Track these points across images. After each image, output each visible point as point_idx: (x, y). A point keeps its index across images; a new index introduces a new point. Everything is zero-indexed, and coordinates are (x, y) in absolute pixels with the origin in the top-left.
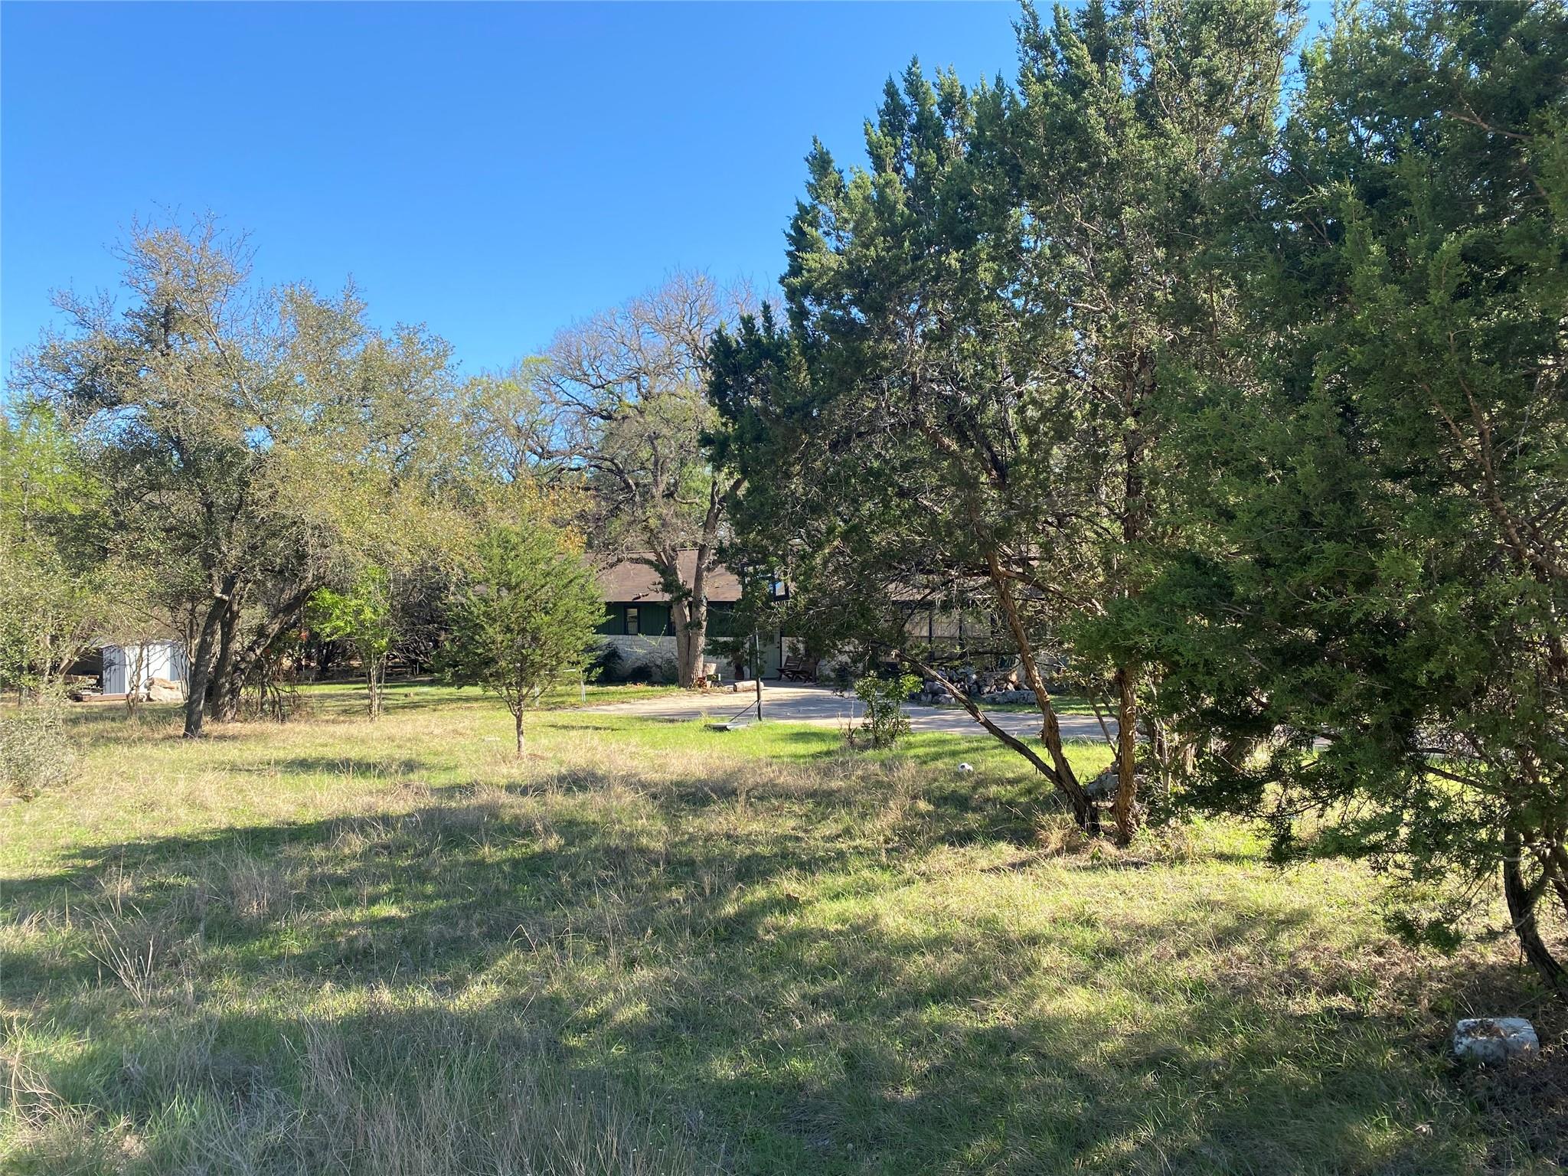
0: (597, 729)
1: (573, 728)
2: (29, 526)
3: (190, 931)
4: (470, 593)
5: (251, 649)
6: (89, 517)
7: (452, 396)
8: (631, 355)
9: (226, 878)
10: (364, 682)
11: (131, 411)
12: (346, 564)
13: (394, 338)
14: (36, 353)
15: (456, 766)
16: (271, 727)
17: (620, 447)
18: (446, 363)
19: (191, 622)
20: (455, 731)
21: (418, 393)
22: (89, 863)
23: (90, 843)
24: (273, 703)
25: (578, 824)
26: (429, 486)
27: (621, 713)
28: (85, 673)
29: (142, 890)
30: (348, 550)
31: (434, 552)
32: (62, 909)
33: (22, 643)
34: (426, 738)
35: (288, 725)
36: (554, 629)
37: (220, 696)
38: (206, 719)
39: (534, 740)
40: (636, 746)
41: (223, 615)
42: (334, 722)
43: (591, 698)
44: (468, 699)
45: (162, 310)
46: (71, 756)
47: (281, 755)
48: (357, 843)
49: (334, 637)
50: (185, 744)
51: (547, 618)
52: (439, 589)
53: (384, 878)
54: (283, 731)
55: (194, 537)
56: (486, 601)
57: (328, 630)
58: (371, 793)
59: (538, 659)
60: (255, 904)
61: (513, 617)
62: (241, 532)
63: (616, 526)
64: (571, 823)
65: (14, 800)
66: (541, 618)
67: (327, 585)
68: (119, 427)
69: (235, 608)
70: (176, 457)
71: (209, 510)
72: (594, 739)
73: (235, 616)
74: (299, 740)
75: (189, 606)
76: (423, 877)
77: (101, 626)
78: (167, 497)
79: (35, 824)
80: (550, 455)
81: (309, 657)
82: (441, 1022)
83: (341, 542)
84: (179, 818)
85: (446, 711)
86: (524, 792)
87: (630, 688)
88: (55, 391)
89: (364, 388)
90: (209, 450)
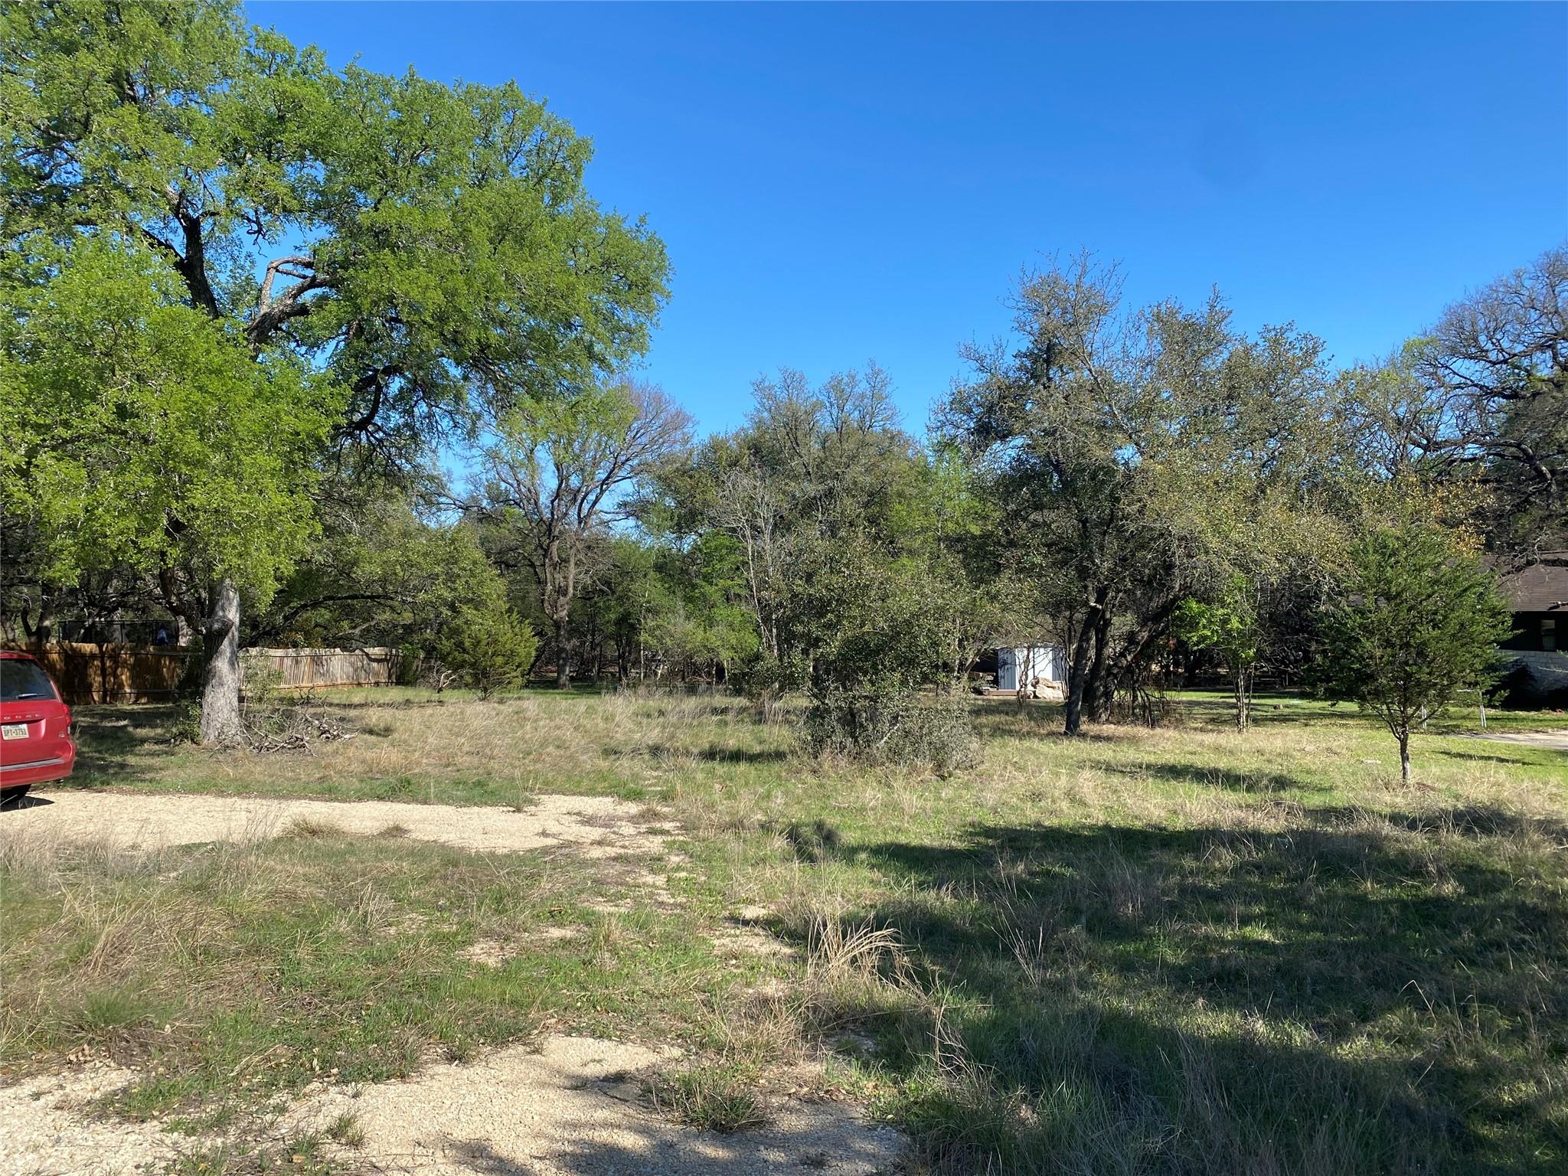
0: (1502, 760)
1: (1470, 757)
2: (942, 546)
3: (1073, 922)
4: (1344, 603)
5: (1122, 655)
6: (986, 536)
7: (1321, 394)
8: (1544, 319)
9: (1103, 875)
10: (1231, 691)
11: (1019, 441)
12: (1213, 573)
13: (1261, 342)
14: (947, 399)
15: (1331, 788)
16: (1142, 731)
17: (1530, 429)
18: (1316, 361)
19: (1069, 629)
20: (1329, 750)
21: (1284, 395)
22: (990, 842)
23: (991, 824)
24: (1144, 707)
25: (1482, 872)
26: (1296, 491)
27: (1536, 745)
28: (984, 671)
29: (1032, 874)
30: (1215, 560)
31: (1303, 559)
32: (970, 881)
33: (938, 645)
34: (1298, 755)
35: (1158, 730)
36: (1445, 644)
37: (1095, 698)
38: (1084, 719)
39: (1422, 767)
40: (1558, 786)
41: (1097, 623)
42: (1202, 730)
43: (1494, 724)
44: (1343, 715)
45: (1045, 347)
46: (975, 744)
47: (1151, 759)
48: (1227, 858)
49: (1202, 646)
50: (1066, 742)
51: (1436, 633)
52: (1309, 598)
53: (1255, 899)
54: (1153, 736)
55: (1071, 551)
56: (1362, 613)
57: (1195, 639)
58: (1240, 807)
59: (1424, 677)
60: (1130, 905)
61: (1394, 630)
62: (1112, 544)
63: (1524, 523)
64: (1473, 869)
65: (934, 778)
66: (1426, 632)
67: (1194, 595)
68: (1009, 456)
69: (1108, 616)
70: (1056, 478)
71: (1084, 526)
72: (1501, 773)
73: (1108, 623)
74: (1169, 746)
75: (1067, 613)
76: (1298, 905)
77: (996, 631)
78: (1049, 515)
79: (949, 801)
80: (1438, 446)
81: (1177, 664)
82: (1320, 1068)
83: (1207, 553)
84: (1062, 810)
85: (1319, 727)
86: (1412, 825)
87: (1547, 715)
88: (961, 430)
89: (1230, 397)
90: (1084, 470)
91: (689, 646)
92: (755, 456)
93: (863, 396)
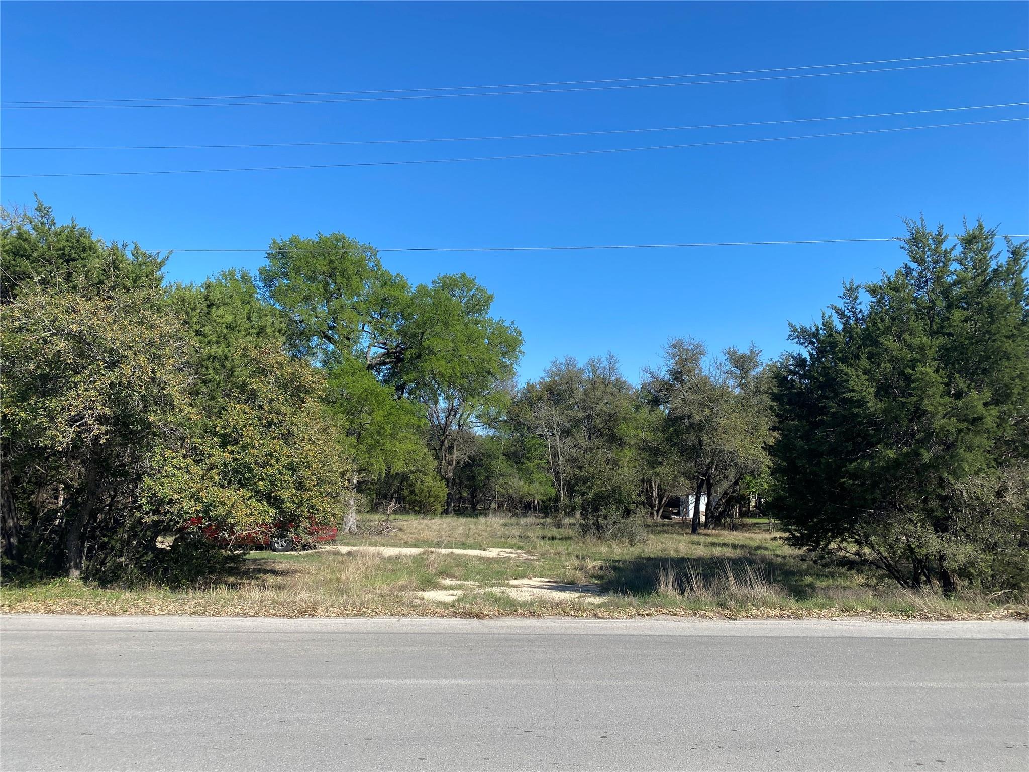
37: (708, 518)
46: (649, 535)
50: (691, 536)
65: (629, 545)
91: (521, 493)
92: (550, 394)
93: (605, 368)
